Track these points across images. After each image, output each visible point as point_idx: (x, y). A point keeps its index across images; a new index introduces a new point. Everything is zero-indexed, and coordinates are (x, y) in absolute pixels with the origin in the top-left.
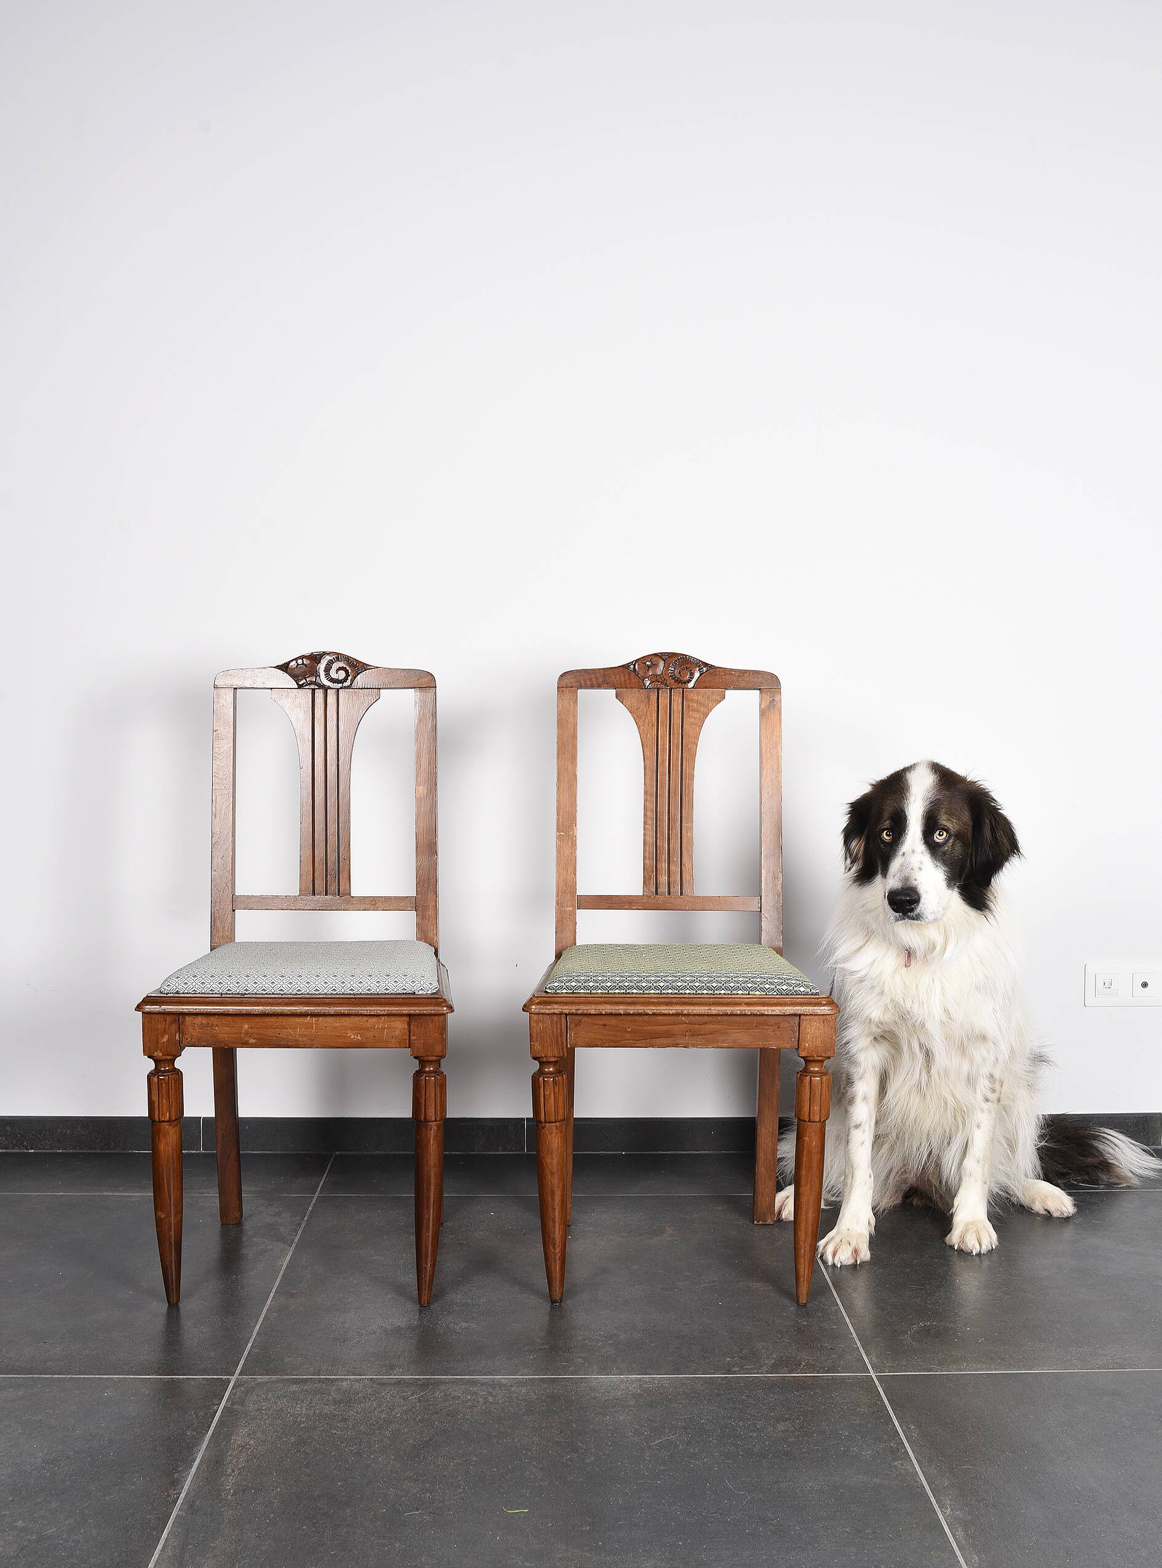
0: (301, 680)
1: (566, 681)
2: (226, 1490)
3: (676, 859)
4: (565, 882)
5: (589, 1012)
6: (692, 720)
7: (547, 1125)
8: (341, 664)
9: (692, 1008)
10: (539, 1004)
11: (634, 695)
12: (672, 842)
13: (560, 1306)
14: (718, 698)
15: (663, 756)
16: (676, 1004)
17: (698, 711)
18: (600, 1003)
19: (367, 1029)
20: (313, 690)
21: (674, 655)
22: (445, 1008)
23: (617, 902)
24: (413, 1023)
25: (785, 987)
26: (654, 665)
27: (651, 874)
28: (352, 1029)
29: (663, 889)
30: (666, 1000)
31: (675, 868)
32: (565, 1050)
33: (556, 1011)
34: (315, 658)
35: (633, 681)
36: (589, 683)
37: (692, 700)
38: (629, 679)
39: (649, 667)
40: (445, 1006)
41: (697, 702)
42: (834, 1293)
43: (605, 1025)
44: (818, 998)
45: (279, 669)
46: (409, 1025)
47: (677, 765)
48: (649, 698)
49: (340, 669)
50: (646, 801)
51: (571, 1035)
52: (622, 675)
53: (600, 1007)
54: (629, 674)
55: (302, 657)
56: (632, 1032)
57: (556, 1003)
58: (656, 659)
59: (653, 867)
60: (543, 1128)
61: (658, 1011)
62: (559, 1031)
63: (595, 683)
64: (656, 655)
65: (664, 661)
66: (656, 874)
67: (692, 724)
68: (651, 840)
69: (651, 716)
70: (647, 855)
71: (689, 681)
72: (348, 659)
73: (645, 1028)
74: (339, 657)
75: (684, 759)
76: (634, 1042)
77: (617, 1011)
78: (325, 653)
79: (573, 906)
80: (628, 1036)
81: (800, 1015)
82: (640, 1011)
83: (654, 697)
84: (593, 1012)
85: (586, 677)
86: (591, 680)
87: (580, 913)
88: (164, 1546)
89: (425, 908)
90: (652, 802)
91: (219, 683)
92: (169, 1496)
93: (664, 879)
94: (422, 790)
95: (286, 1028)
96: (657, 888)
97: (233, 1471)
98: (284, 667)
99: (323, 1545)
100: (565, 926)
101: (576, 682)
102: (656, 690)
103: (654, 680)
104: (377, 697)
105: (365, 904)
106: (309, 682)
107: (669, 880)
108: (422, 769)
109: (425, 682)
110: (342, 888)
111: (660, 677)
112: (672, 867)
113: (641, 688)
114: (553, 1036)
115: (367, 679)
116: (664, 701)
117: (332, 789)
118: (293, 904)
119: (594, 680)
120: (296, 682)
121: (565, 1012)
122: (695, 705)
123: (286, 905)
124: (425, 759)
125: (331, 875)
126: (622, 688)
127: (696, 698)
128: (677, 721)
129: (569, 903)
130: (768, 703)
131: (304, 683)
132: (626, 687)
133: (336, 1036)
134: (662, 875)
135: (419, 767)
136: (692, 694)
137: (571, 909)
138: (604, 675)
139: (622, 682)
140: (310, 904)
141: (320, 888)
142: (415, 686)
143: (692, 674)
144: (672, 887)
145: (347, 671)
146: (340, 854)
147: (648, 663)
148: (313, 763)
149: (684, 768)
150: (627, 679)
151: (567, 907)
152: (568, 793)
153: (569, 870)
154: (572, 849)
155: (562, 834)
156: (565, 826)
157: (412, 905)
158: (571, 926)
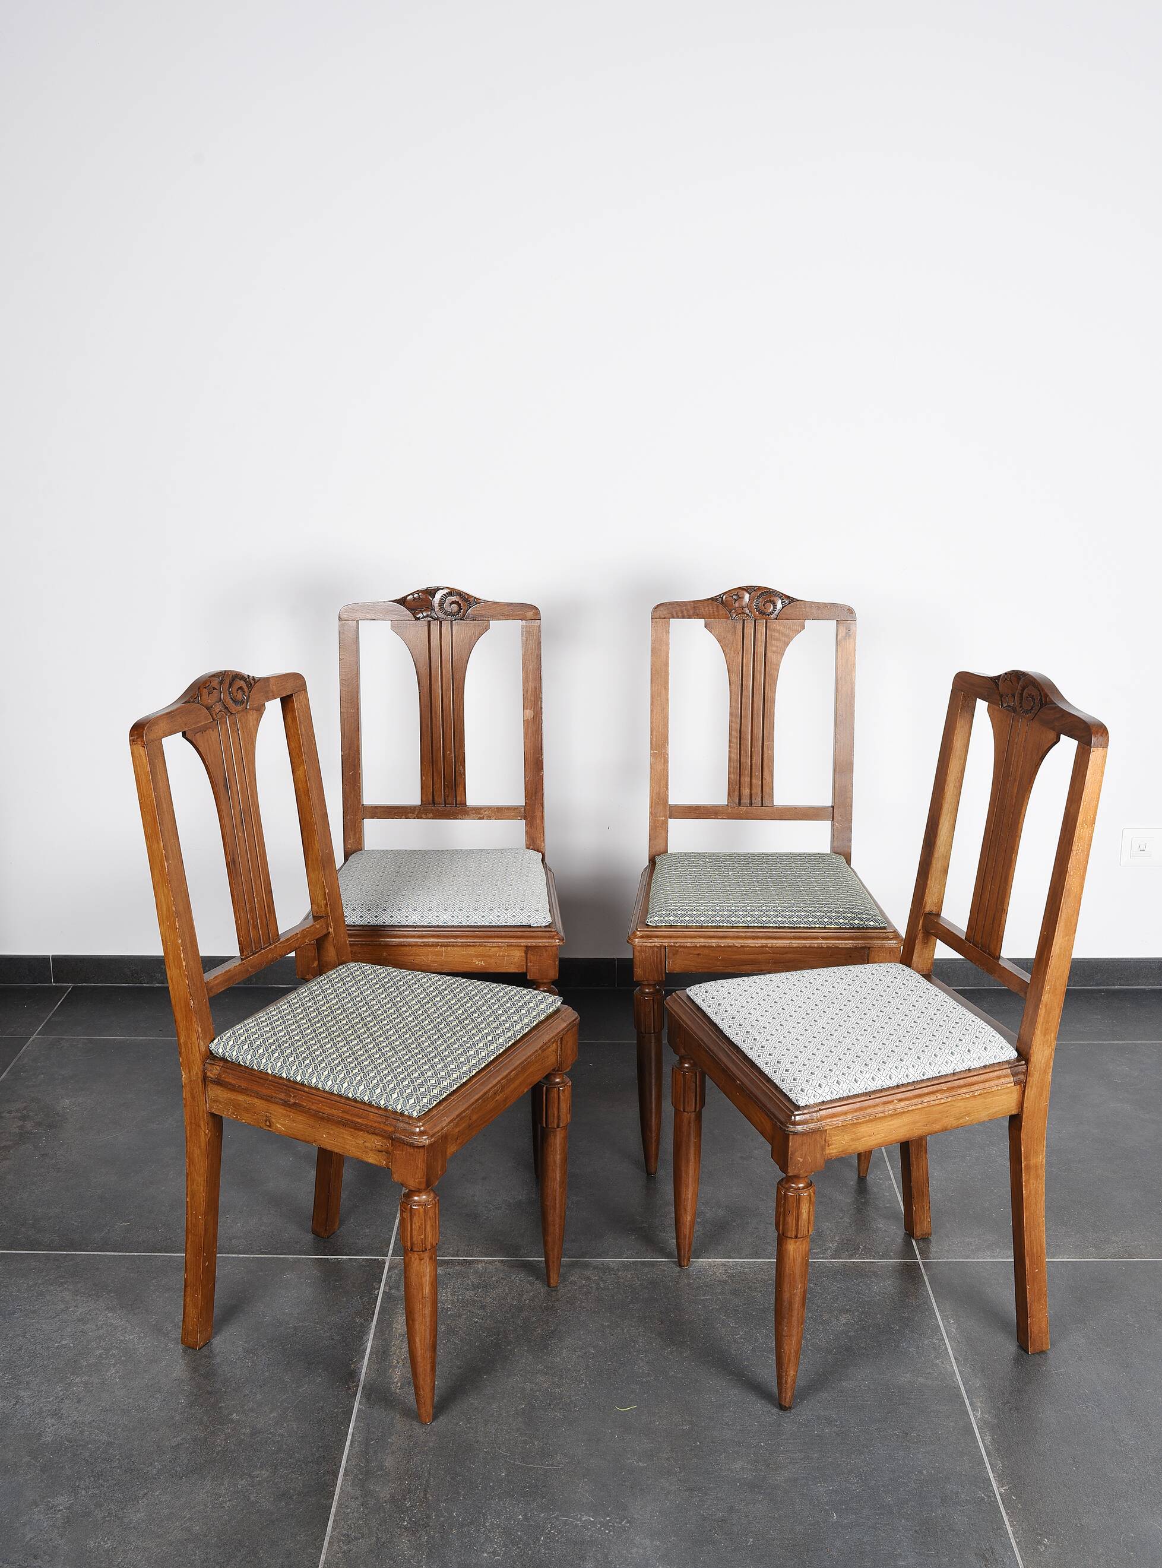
0: (418, 613)
1: (659, 613)
2: (395, 1383)
3: (757, 773)
4: (658, 794)
5: (686, 944)
6: (774, 649)
7: (647, 1035)
8: (454, 598)
9: (775, 941)
10: (642, 937)
11: (721, 624)
12: (754, 759)
13: (655, 1177)
14: (798, 628)
15: (747, 681)
16: (762, 938)
17: (780, 640)
18: (695, 937)
19: (490, 957)
20: (429, 622)
21: (759, 588)
22: (557, 941)
23: (705, 812)
24: (529, 951)
25: (857, 922)
26: (740, 598)
27: (735, 787)
28: (477, 956)
29: (746, 800)
30: (753, 934)
31: (757, 782)
32: (664, 975)
33: (656, 944)
34: (431, 592)
35: (721, 612)
36: (680, 615)
37: (774, 630)
38: (718, 611)
39: (736, 600)
40: (557, 939)
41: (779, 632)
42: (888, 1164)
43: (699, 954)
44: (886, 933)
45: (397, 603)
46: (526, 954)
47: (760, 689)
48: (735, 627)
49: (453, 603)
50: (731, 721)
51: (669, 963)
52: (711, 607)
53: (695, 940)
54: (717, 608)
55: (418, 592)
56: (722, 960)
57: (657, 937)
58: (741, 592)
59: (736, 781)
60: (644, 1037)
61: (746, 945)
62: (659, 960)
63: (686, 614)
64: (742, 588)
65: (750, 594)
66: (740, 787)
67: (774, 653)
68: (735, 757)
69: (737, 645)
70: (732, 770)
71: (771, 613)
72: (460, 594)
73: (734, 957)
74: (452, 592)
75: (767, 684)
76: (724, 968)
77: (710, 944)
78: (439, 589)
79: (665, 816)
80: (719, 963)
81: (869, 948)
82: (730, 944)
83: (740, 626)
84: (689, 945)
85: (678, 609)
86: (682, 612)
87: (672, 822)
88: (352, 1442)
89: (533, 818)
90: (737, 724)
91: (343, 617)
92: (349, 1388)
93: (746, 791)
94: (530, 713)
95: (420, 956)
96: (740, 800)
97: (398, 1363)
98: (402, 601)
99: (477, 1442)
100: (658, 831)
101: (669, 613)
102: (742, 620)
103: (740, 612)
104: (487, 628)
105: (479, 814)
106: (425, 615)
107: (751, 792)
108: (529, 694)
109: (530, 614)
110: (459, 799)
111: (746, 609)
112: (754, 781)
113: (728, 618)
114: (654, 964)
115: (478, 612)
116: (749, 631)
117: (448, 711)
118: (416, 813)
119: (685, 612)
120: (413, 614)
121: (664, 944)
122: (777, 634)
123: (409, 815)
124: (531, 685)
125: (448, 787)
126: (711, 618)
127: (778, 628)
128: (761, 650)
129: (662, 814)
130: (844, 634)
131: (420, 615)
132: (715, 618)
133: (462, 962)
134: (745, 788)
135: (525, 692)
136: (775, 625)
137: (663, 818)
138: (694, 607)
139: (711, 612)
140: (429, 813)
141: (439, 799)
142: (520, 618)
143: (775, 606)
144: (753, 798)
145: (459, 605)
146: (457, 769)
147: (735, 597)
148: (431, 688)
149: (766, 692)
150: (715, 609)
151: (660, 817)
152: (661, 715)
153: (662, 784)
154: (664, 765)
155: (656, 752)
156: (659, 744)
157: (522, 817)
158: (663, 834)
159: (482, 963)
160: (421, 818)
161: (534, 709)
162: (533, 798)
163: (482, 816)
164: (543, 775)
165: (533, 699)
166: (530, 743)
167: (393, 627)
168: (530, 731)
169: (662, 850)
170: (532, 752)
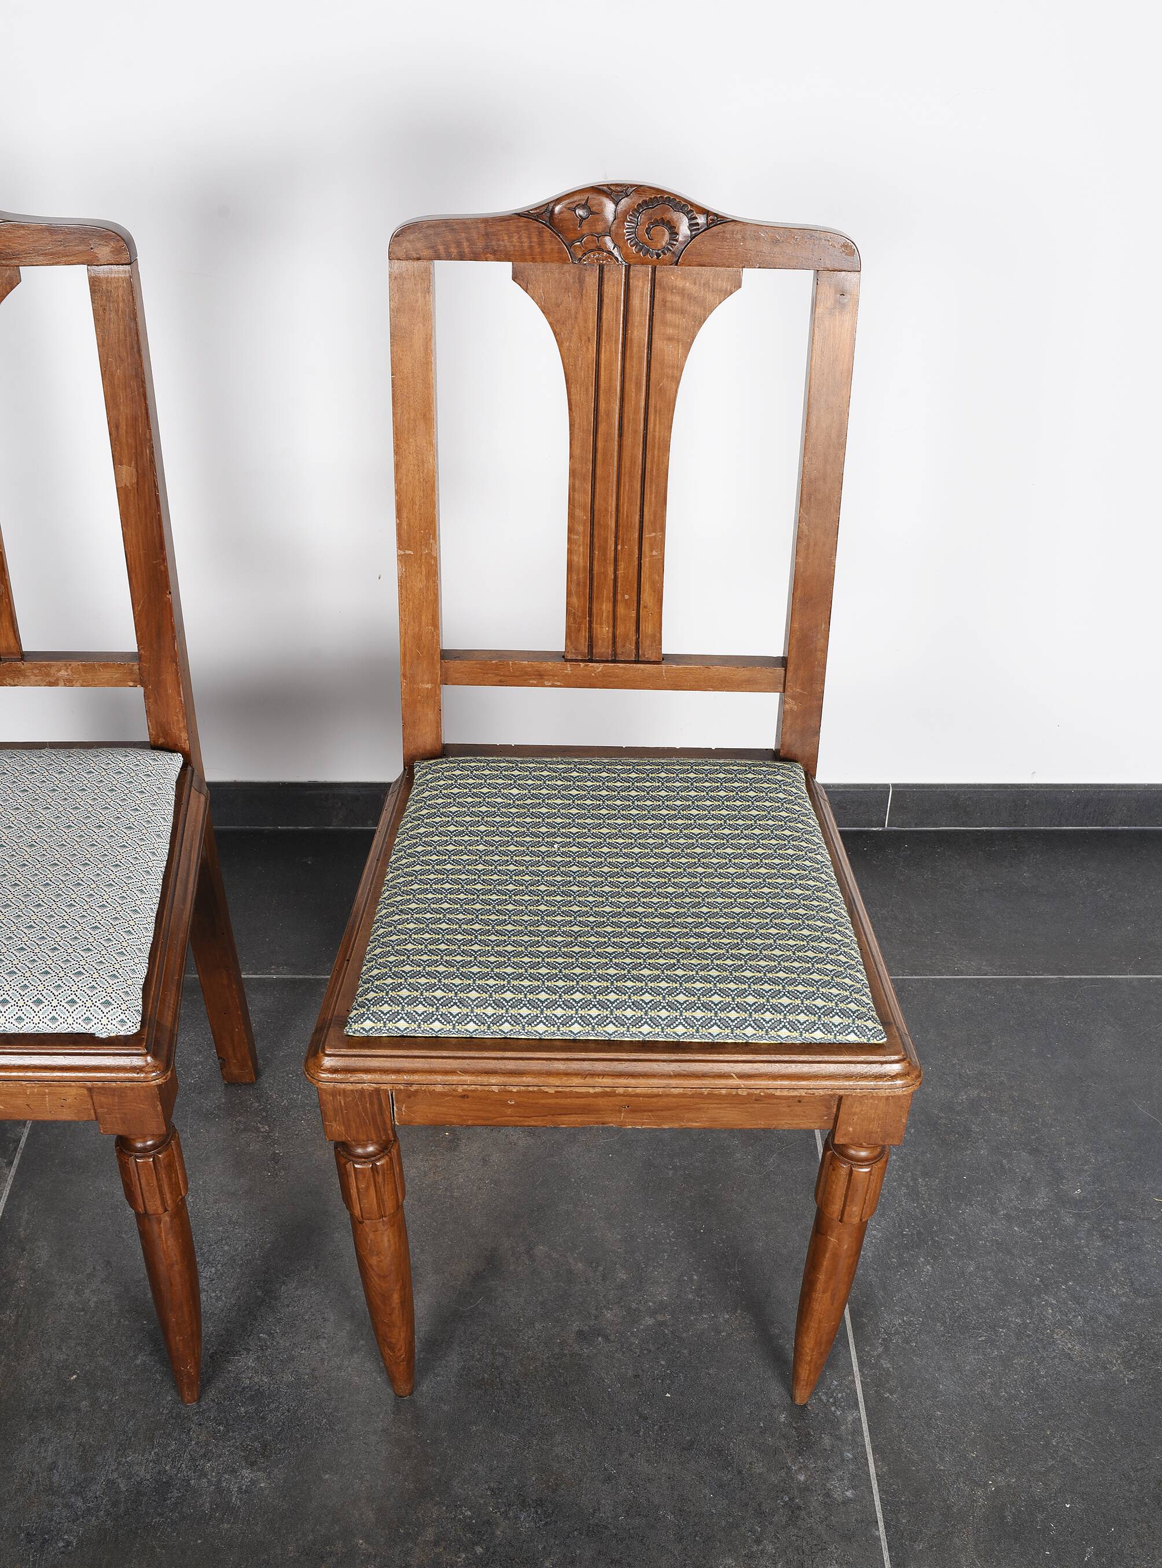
1: (408, 245)
3: (628, 595)
4: (418, 638)
6: (670, 331)
9: (634, 1082)
11: (543, 272)
12: (622, 566)
14: (726, 285)
15: (608, 400)
16: (603, 1074)
17: (683, 312)
18: (453, 1072)
21: (639, 189)
23: (518, 674)
25: (818, 1024)
26: (594, 212)
27: (581, 621)
29: (603, 649)
30: (585, 1065)
31: (627, 612)
32: (390, 1130)
33: (367, 1086)
35: (548, 247)
36: (454, 251)
37: (673, 289)
38: (541, 244)
39: (582, 217)
41: (682, 292)
43: (464, 1098)
46: (91, 1095)
47: (636, 421)
48: (581, 281)
50: (572, 489)
51: (400, 1109)
52: (524, 234)
54: (540, 233)
56: (517, 1106)
58: (595, 199)
59: (584, 612)
61: (567, 1089)
62: (376, 1107)
63: (467, 250)
64: (597, 190)
65: (617, 204)
66: (590, 622)
67: (670, 339)
68: (581, 561)
69: (586, 321)
71: (666, 249)
73: (543, 1101)
75: (651, 410)
76: (521, 1119)
79: (433, 681)
80: (509, 1111)
82: (531, 1088)
83: (591, 280)
85: (449, 237)
86: (459, 244)
89: (161, 680)
90: (585, 492)
93: (604, 632)
94: (128, 474)
96: (591, 649)
100: (419, 710)
101: (433, 247)
102: (596, 266)
103: (592, 246)
104: (14, 281)
105: (48, 675)
107: (614, 627)
108: (122, 431)
109: (104, 251)
111: (608, 239)
112: (621, 610)
113: (564, 261)
114: (367, 1115)
116: (614, 289)
119: (465, 244)
121: (384, 1087)
122: (677, 299)
124: (125, 410)
126: (525, 260)
127: (680, 283)
128: (639, 333)
129: (426, 678)
130: (830, 303)
132: (534, 260)
134: (601, 624)
135: (113, 426)
136: (674, 277)
137: (429, 686)
138: (487, 234)
139: (526, 245)
142: (84, 259)
143: (674, 233)
144: (619, 644)
147: (580, 212)
149: (651, 426)
150: (535, 239)
151: (422, 682)
152: (417, 477)
153: (423, 618)
154: (428, 580)
155: (408, 552)
156: (414, 538)
157: (134, 677)
158: (431, 716)
161: (136, 463)
163: (54, 677)
164: (169, 598)
165: (131, 441)
166: (137, 535)
168: (132, 511)
169: (428, 747)
170: (141, 553)
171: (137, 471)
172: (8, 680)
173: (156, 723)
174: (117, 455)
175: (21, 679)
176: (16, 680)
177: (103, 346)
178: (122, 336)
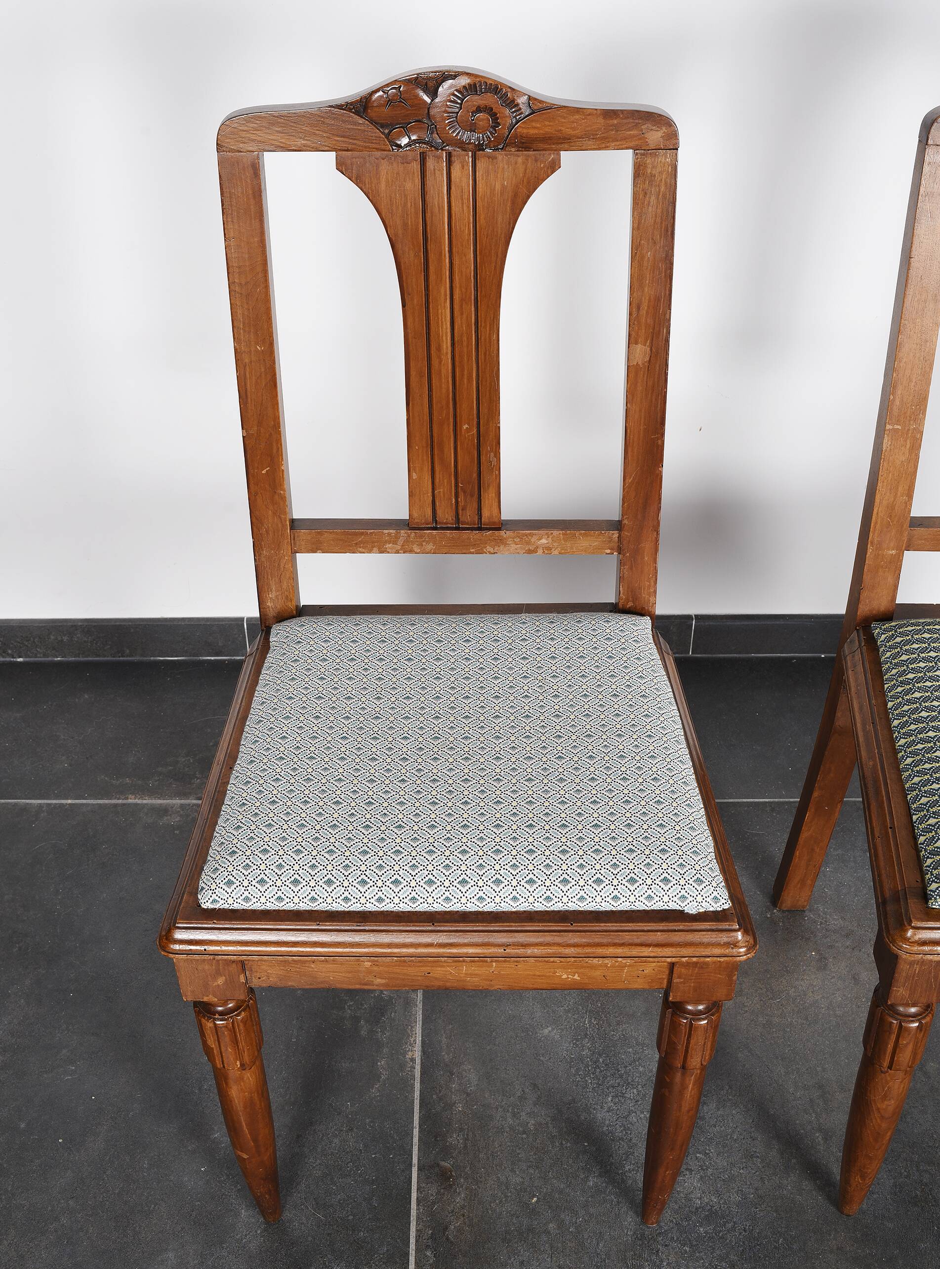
0: (400, 136)
4: (891, 507)
8: (483, 98)
19: (593, 968)
20: (423, 155)
28: (566, 968)
34: (427, 84)
45: (350, 110)
49: (479, 110)
55: (396, 83)
72: (495, 88)
78: (444, 76)
89: (637, 552)
91: (227, 139)
94: (642, 351)
98: (360, 107)
104: (554, 166)
105: (528, 543)
106: (414, 137)
108: (643, 312)
109: (655, 136)
110: (486, 513)
115: (536, 131)
117: (465, 344)
118: (400, 542)
120: (387, 136)
123: (388, 546)
124: (649, 291)
125: (464, 492)
129: (892, 545)
131: (404, 141)
133: (534, 975)
135: (634, 307)
137: (894, 552)
140: (428, 542)
141: (446, 515)
142: (631, 144)
145: (494, 116)
146: (483, 458)
148: (427, 296)
151: (888, 549)
152: (918, 355)
153: (900, 489)
154: (910, 453)
155: (896, 427)
156: (905, 413)
157: (612, 545)
158: (890, 580)
159: (576, 977)
160: (411, 551)
161: (651, 342)
162: (639, 517)
163: (532, 548)
164: (661, 472)
165: (650, 321)
166: (640, 411)
167: (342, 167)
168: (640, 388)
169: (882, 609)
170: (641, 428)
171: (651, 350)
172: (489, 548)
173: (628, 588)
174: (633, 334)
175: (502, 547)
176: (496, 548)
177: (638, 228)
178: (658, 220)
